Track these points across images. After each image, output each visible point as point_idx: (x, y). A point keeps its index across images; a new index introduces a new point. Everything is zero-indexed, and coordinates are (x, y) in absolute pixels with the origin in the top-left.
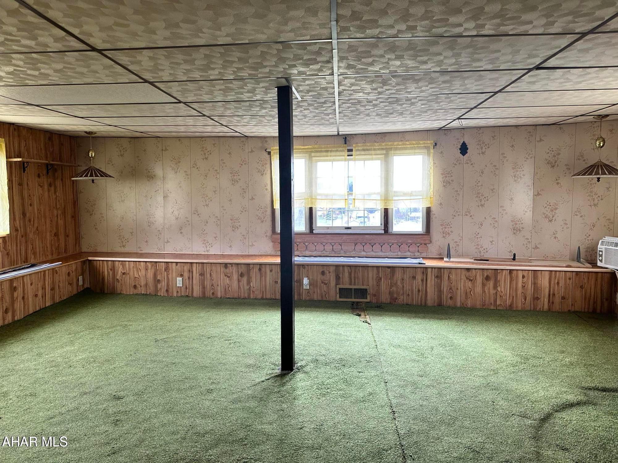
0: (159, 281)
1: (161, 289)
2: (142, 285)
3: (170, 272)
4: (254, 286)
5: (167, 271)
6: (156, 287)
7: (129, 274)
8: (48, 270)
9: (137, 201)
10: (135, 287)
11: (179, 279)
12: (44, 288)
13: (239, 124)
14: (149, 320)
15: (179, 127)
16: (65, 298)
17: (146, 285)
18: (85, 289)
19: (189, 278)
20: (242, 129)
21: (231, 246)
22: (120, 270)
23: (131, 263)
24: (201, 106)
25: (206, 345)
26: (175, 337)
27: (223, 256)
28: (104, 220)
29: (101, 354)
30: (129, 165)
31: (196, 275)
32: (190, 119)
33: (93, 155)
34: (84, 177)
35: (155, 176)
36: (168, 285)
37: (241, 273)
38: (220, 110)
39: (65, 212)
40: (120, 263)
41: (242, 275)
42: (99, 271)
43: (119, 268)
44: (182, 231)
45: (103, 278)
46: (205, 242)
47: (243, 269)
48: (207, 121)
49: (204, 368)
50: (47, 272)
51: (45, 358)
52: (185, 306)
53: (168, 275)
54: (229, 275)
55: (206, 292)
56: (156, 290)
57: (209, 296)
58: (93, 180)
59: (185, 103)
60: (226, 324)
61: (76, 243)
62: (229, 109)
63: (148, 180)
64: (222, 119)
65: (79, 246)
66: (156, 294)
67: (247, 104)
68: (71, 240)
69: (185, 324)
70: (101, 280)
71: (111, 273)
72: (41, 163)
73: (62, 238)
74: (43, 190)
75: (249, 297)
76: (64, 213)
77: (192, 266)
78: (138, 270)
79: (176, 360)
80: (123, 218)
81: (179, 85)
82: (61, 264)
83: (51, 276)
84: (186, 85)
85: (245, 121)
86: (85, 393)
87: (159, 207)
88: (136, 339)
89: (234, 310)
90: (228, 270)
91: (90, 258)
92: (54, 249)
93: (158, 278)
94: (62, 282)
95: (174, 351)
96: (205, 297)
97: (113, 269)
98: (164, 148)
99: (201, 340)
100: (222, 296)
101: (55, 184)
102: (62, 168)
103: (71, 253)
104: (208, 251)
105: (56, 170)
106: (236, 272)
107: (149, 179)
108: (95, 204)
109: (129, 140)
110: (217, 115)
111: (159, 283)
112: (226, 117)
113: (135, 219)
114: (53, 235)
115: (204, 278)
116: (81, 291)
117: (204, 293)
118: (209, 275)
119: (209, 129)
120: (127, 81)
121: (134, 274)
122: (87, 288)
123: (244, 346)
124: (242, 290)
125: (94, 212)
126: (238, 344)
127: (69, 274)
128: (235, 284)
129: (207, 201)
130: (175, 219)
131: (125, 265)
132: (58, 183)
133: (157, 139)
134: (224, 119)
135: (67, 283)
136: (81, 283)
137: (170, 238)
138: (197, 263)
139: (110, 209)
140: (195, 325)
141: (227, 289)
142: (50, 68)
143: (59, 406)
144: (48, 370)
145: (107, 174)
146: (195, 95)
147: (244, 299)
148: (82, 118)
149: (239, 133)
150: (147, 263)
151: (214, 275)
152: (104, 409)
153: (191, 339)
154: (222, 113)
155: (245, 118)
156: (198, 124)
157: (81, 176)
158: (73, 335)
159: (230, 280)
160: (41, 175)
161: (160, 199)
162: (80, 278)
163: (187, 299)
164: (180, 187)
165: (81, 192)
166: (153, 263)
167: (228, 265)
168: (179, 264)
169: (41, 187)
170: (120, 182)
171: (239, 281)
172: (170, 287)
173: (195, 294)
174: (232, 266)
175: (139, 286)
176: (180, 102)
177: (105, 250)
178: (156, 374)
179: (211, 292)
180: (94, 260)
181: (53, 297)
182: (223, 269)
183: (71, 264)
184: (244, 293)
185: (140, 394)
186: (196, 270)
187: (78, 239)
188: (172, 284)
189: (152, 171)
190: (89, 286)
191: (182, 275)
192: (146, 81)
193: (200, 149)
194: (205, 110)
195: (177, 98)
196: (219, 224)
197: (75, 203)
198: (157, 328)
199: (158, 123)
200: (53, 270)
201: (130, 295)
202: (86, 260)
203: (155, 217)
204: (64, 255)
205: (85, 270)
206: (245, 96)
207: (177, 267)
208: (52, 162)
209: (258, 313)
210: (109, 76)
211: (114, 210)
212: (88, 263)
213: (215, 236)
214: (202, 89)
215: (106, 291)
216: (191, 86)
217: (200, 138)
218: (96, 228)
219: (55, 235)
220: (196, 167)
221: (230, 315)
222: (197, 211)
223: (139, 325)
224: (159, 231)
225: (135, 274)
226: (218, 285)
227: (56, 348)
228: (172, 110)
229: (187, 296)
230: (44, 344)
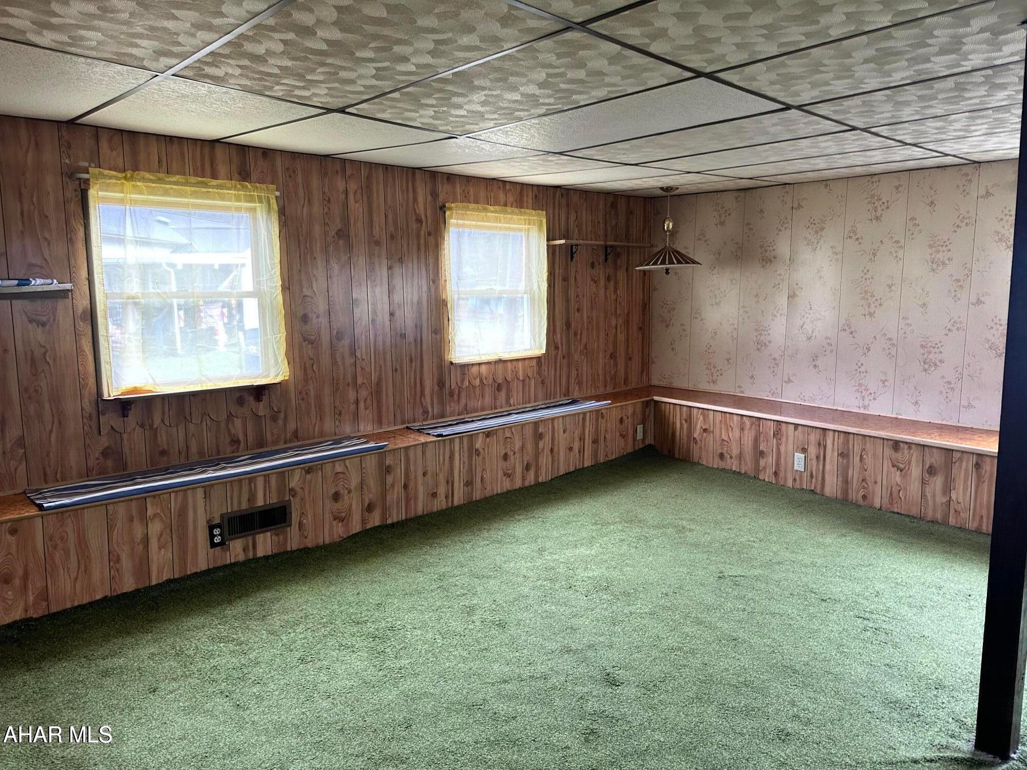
0: (762, 453)
1: (764, 468)
2: (733, 456)
3: (784, 440)
4: (960, 500)
5: (779, 437)
6: (757, 463)
7: (713, 432)
8: (590, 412)
9: (741, 304)
10: (722, 456)
11: (799, 457)
12: (582, 439)
13: (944, 137)
14: (726, 527)
15: (812, 161)
16: (614, 458)
17: (740, 456)
18: (646, 446)
19: (818, 458)
20: (956, 146)
21: (917, 403)
22: (699, 424)
23: (718, 413)
24: (837, 108)
25: (812, 617)
26: (757, 578)
27: (896, 422)
28: (686, 336)
29: (621, 577)
30: (732, 240)
31: (832, 455)
32: (826, 141)
33: (671, 227)
34: (652, 265)
35: (775, 257)
36: (778, 464)
37: (930, 467)
38: (885, 112)
39: (628, 321)
40: (700, 410)
41: (932, 471)
42: (669, 421)
43: (698, 419)
44: (817, 363)
45: (674, 434)
46: (861, 388)
47: (935, 459)
48: (865, 139)
49: (790, 670)
50: (588, 415)
51: (546, 560)
52: (801, 513)
53: (778, 445)
54: (902, 466)
55: (850, 492)
56: (757, 470)
57: (857, 501)
58: (667, 270)
59: (799, 108)
60: (871, 575)
61: (643, 370)
62: (907, 103)
63: (763, 266)
64: (898, 129)
65: (648, 374)
66: (757, 476)
67: (950, 83)
68: (636, 364)
69: (787, 554)
70: (670, 435)
71: (685, 426)
72: (597, 245)
73: (621, 362)
74: (597, 287)
75: (945, 523)
76: (627, 323)
77: (824, 436)
78: (729, 428)
79: (741, 634)
80: (716, 333)
81: (769, 70)
82: (610, 404)
83: (594, 422)
84: (784, 65)
85: (958, 126)
86: (569, 651)
87: (778, 315)
88: (689, 563)
89: (902, 545)
90: (899, 455)
91: (656, 398)
92: (608, 379)
93: (761, 448)
94: (609, 431)
95: (744, 610)
96: (847, 500)
97: (689, 420)
98: (795, 205)
99: (806, 599)
100: (884, 506)
101: (616, 276)
102: (628, 252)
103: (633, 386)
104: (865, 407)
105: (618, 255)
106: (917, 461)
107: (764, 263)
108: (674, 309)
109: (736, 194)
110: (883, 122)
111: (763, 458)
112: (906, 125)
113: (735, 334)
114: (608, 357)
115: (848, 462)
116: (639, 449)
117: (845, 492)
118: (857, 459)
119: (877, 156)
120: (666, 82)
121: (721, 434)
122: (650, 446)
123: (895, 646)
124: (930, 503)
125: (671, 322)
126: (882, 637)
127: (621, 421)
128: (914, 488)
129: (873, 306)
130: (805, 339)
131: (708, 414)
132: (621, 275)
133: (785, 188)
134: (905, 129)
135: (618, 434)
136: (640, 436)
137: (794, 375)
138: (834, 431)
139: (696, 318)
140: (808, 561)
141: (895, 495)
142: (530, 81)
143: (524, 662)
144: (540, 582)
145: (688, 258)
146: (814, 85)
147: (933, 522)
148: (636, 165)
149: (954, 156)
150: (744, 418)
151: (869, 460)
152: (581, 698)
153: (787, 593)
154: (893, 117)
155: (955, 121)
156: (848, 148)
157: (648, 265)
158: (599, 527)
159: (904, 477)
160: (596, 263)
161: (782, 301)
162: (640, 428)
163: (812, 497)
164: (820, 277)
165: (655, 289)
166: (754, 419)
167: (902, 445)
168: (800, 428)
169: (595, 282)
170: (715, 271)
171: (923, 483)
172: (782, 469)
173: (828, 491)
174: (910, 448)
175: (729, 456)
176: (788, 107)
177: (684, 385)
178: (693, 652)
179: (861, 493)
180: (662, 402)
181: (595, 454)
182: (888, 452)
183: (626, 405)
184: (934, 510)
185: (649, 687)
186: (833, 444)
187: (646, 365)
188: (786, 463)
189: (771, 249)
190: (653, 443)
191: (804, 450)
192: (699, 74)
193: (866, 201)
194: (849, 115)
195: (779, 99)
196: (894, 353)
197: (646, 306)
198: (734, 549)
199: (767, 157)
200: (598, 413)
201: (713, 468)
202: (651, 400)
203: (769, 334)
204: (623, 388)
205: (649, 416)
206: (939, 65)
207: (796, 433)
208: (612, 243)
209: (957, 567)
210: (628, 77)
211: (702, 320)
212: (652, 405)
213: (883, 378)
214: (822, 69)
215: (677, 456)
216: (794, 65)
217: (869, 178)
218: (673, 349)
219: (611, 357)
220: (855, 238)
221: (888, 555)
222: (849, 326)
223: (705, 533)
224: (775, 359)
225: (723, 434)
226: (876, 482)
227: (568, 544)
228: (779, 127)
229: (812, 491)
230: (555, 534)
